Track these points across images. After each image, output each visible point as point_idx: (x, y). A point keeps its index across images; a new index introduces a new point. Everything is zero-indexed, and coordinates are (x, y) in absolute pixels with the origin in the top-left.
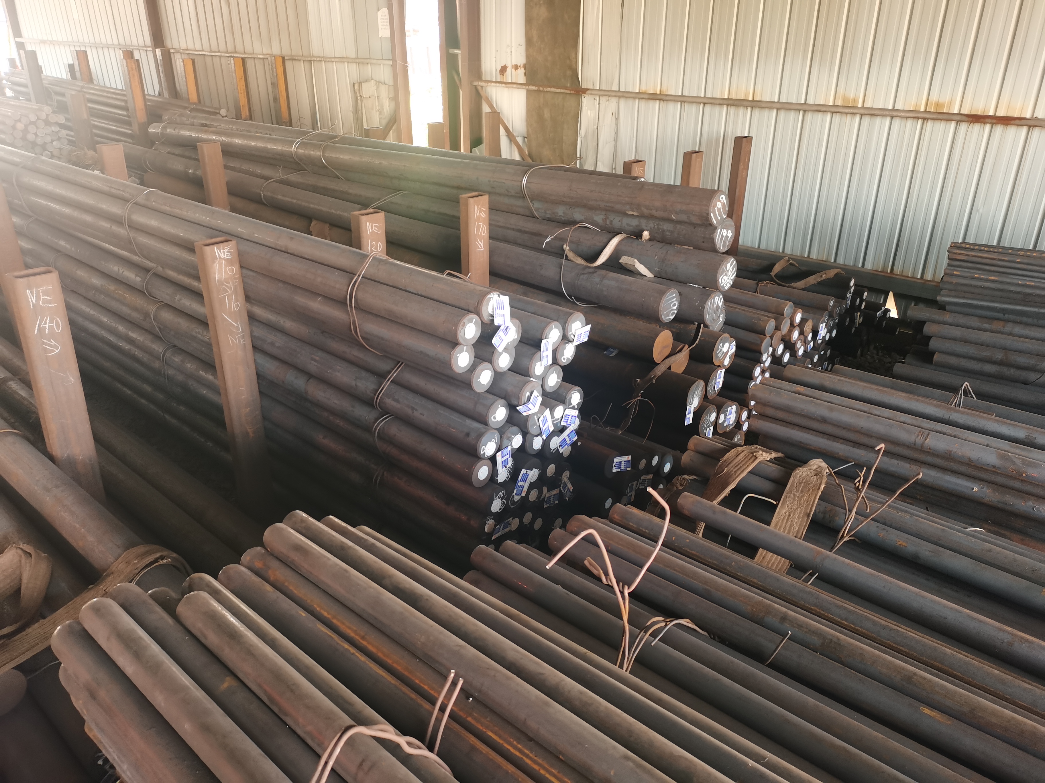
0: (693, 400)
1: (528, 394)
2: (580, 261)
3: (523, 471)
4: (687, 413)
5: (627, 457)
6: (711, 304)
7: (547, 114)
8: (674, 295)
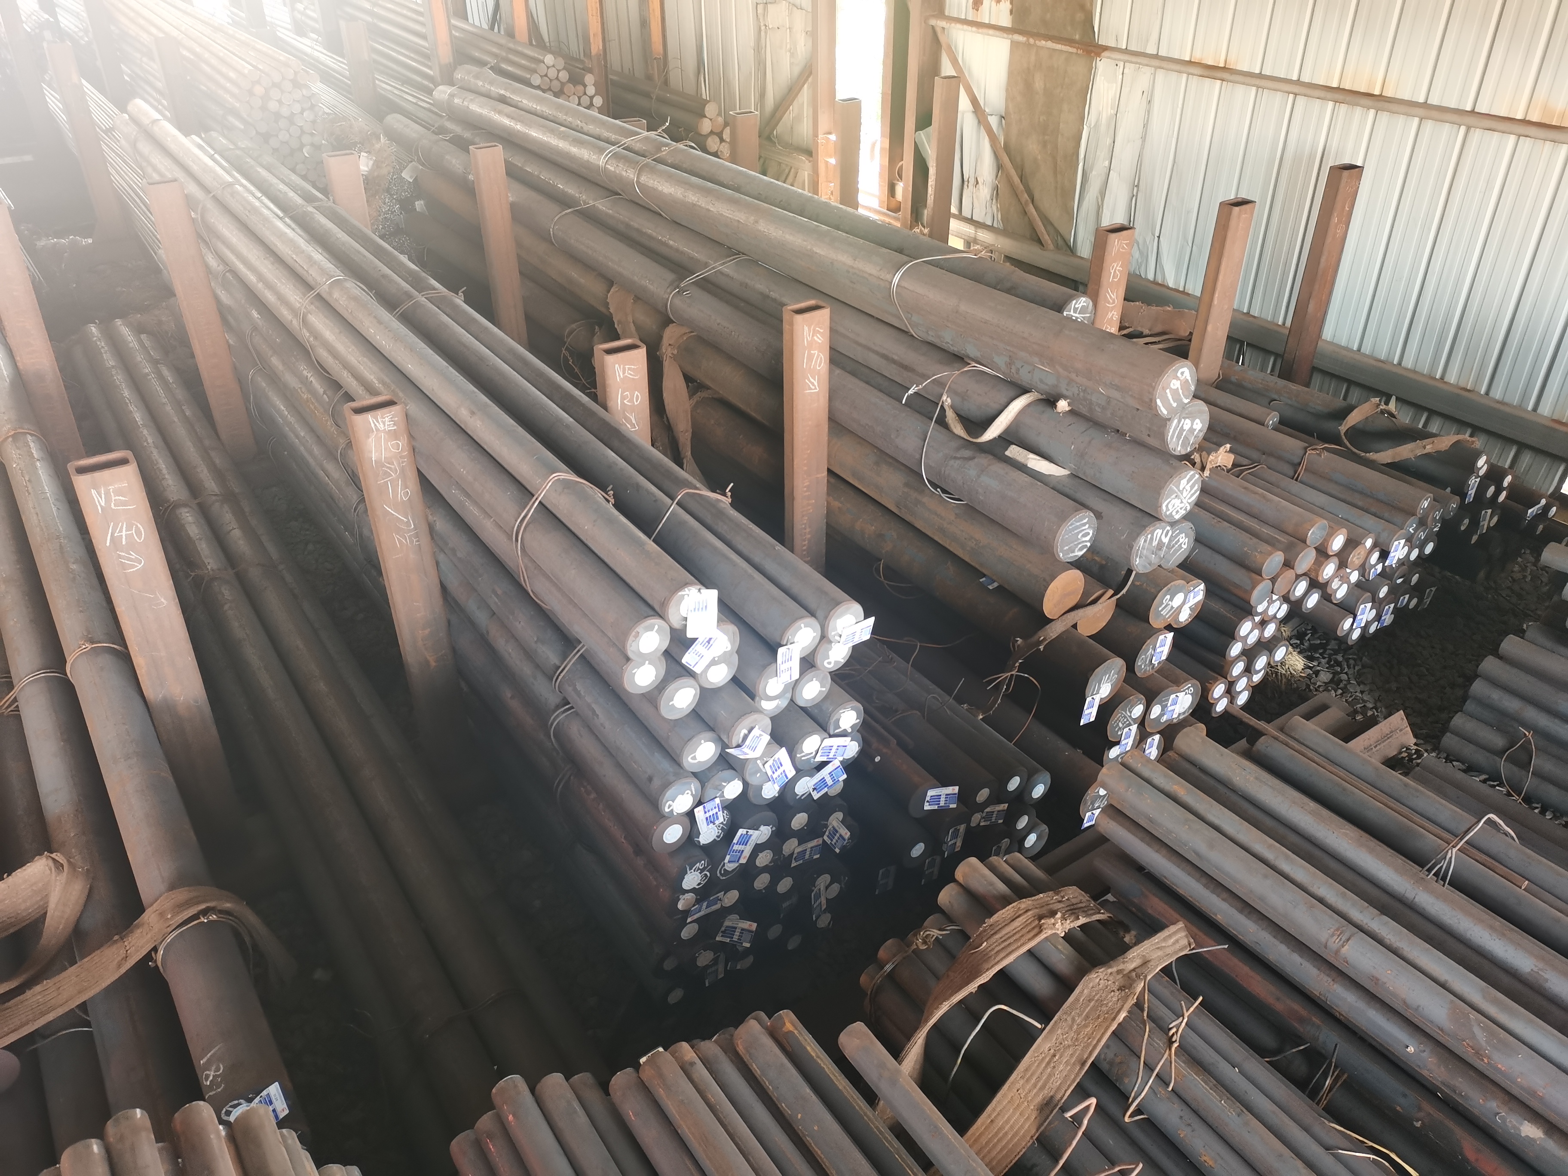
0: (1099, 688)
1: (745, 731)
2: (958, 430)
3: (741, 831)
4: (1085, 708)
5: (951, 788)
6: (1145, 541)
7: (1039, 84)
8: (1086, 521)
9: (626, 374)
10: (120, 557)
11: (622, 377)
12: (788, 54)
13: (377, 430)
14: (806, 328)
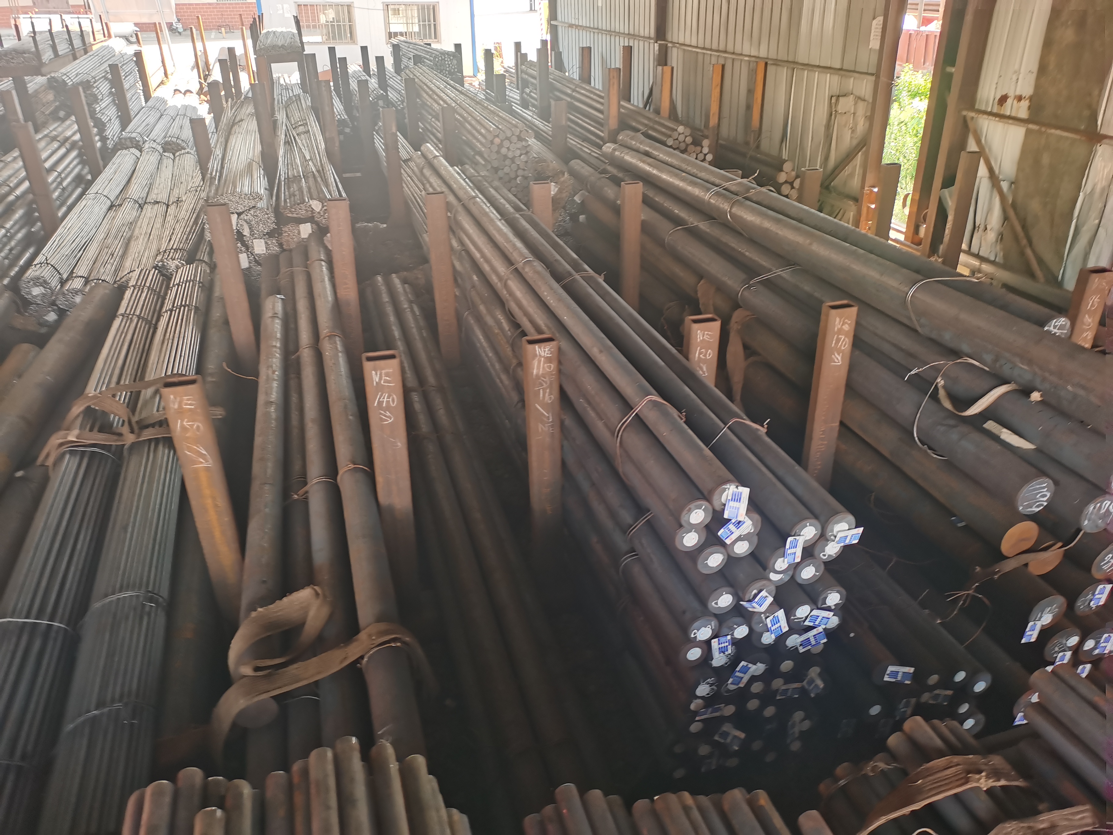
0: (1041, 617)
1: (755, 591)
2: (947, 405)
3: (743, 663)
4: (1027, 630)
5: (908, 668)
6: (1094, 508)
7: (1046, 159)
8: (1045, 485)
9: (704, 337)
10: (381, 414)
11: (701, 338)
12: (850, 131)
13: (540, 355)
14: (838, 319)
